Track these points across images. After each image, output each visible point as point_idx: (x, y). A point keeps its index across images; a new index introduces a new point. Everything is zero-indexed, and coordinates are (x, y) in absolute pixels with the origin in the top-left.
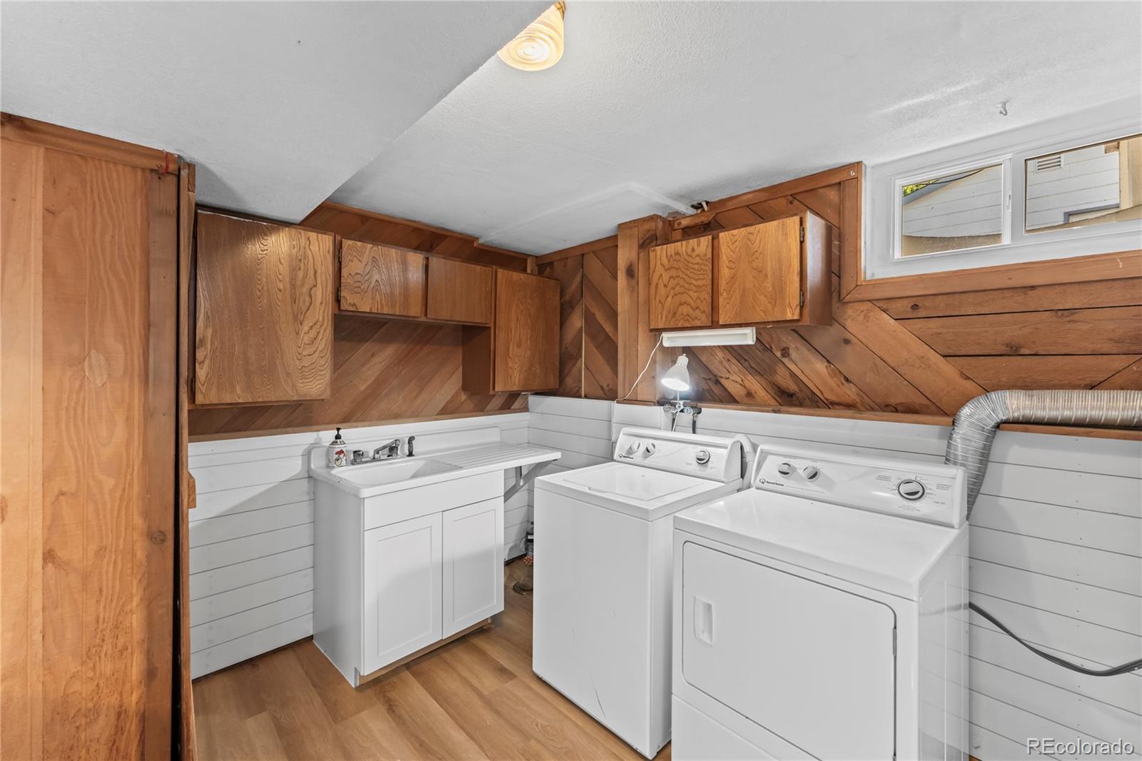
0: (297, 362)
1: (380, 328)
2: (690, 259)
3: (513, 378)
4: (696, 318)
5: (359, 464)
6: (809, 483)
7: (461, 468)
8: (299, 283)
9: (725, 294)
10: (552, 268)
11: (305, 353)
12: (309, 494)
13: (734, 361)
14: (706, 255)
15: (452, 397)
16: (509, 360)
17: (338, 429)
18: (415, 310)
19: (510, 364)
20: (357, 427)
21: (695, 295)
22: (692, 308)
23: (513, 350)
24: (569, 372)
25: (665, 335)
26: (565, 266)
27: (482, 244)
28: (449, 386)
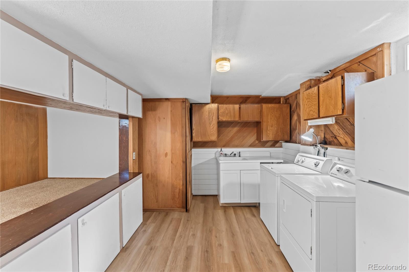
0: (210, 133)
1: (232, 124)
2: (312, 95)
3: (270, 137)
4: (314, 115)
5: (226, 157)
6: (345, 175)
7: (247, 160)
8: (210, 116)
9: (321, 106)
10: (289, 100)
11: (212, 131)
12: (216, 162)
13: (341, 129)
14: (316, 93)
15: (253, 142)
16: (268, 131)
17: (221, 148)
18: (237, 119)
19: (268, 132)
20: (226, 148)
21: (314, 107)
22: (313, 112)
23: (269, 128)
24: (294, 134)
25: (309, 121)
26: (292, 99)
27: (263, 97)
28: (252, 138)
